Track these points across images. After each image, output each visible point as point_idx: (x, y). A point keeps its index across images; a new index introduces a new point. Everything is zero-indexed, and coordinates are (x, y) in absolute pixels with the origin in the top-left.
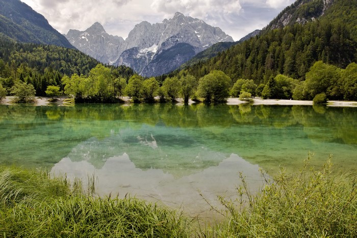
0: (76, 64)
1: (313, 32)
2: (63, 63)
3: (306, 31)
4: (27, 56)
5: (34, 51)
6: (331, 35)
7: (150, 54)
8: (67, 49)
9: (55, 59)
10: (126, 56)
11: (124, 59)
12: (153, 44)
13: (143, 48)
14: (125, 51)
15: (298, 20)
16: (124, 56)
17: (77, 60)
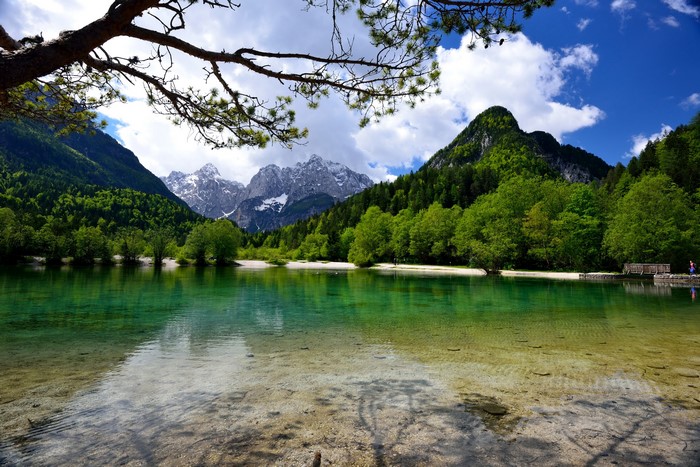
0: (156, 214)
1: (450, 178)
2: (136, 213)
3: (442, 178)
4: (83, 202)
5: (97, 196)
6: (473, 182)
7: (277, 206)
8: (147, 196)
9: (125, 207)
10: (246, 207)
11: (243, 211)
12: (282, 193)
13: (269, 198)
14: (246, 201)
15: (451, 165)
16: (242, 208)
17: (157, 209)
